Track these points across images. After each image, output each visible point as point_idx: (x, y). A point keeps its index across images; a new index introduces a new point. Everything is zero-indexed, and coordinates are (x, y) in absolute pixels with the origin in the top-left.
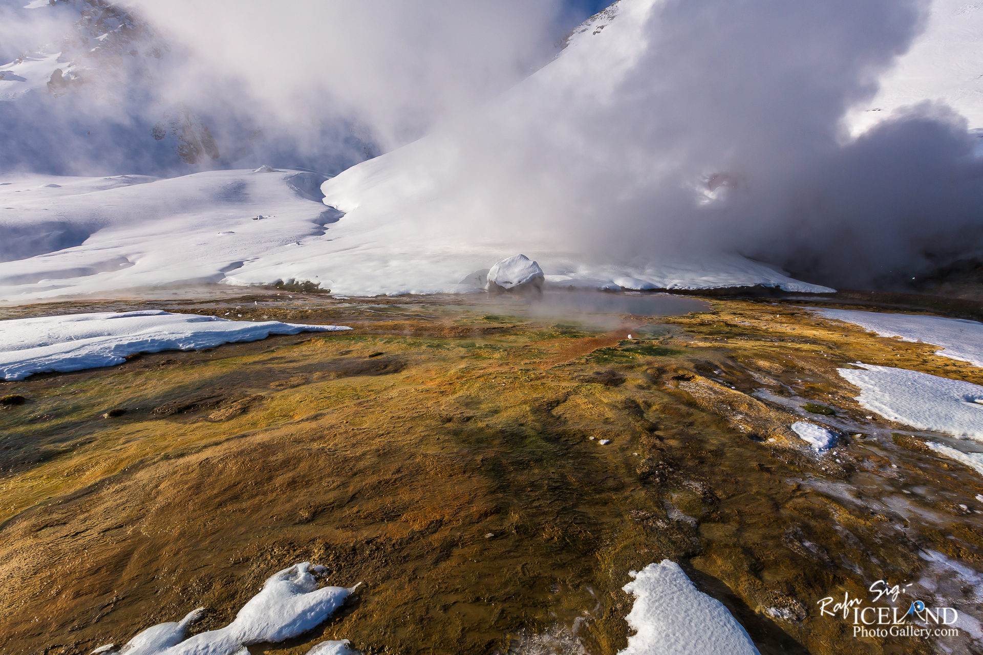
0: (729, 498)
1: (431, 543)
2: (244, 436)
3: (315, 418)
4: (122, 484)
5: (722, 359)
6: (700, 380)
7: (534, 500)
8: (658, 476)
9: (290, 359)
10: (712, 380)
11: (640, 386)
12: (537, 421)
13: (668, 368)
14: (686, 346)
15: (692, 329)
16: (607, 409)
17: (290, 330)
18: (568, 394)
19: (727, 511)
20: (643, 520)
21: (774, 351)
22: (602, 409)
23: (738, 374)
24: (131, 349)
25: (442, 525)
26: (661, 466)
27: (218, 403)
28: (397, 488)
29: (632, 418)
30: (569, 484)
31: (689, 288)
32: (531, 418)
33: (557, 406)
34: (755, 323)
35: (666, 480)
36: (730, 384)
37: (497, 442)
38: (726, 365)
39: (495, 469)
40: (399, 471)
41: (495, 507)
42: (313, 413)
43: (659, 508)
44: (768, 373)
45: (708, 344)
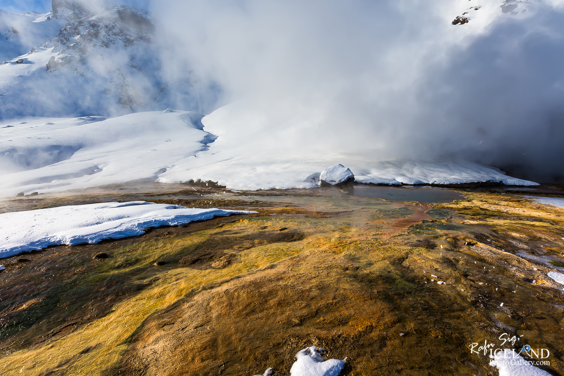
0: (527, 316)
1: (372, 337)
2: (239, 277)
3: (272, 267)
4: (190, 303)
5: (489, 232)
6: (481, 245)
7: (418, 315)
8: (482, 303)
9: (235, 232)
10: (489, 245)
11: (447, 249)
12: (397, 270)
13: (459, 238)
14: (463, 223)
15: (461, 212)
16: (434, 263)
17: (225, 213)
18: (407, 254)
19: (529, 324)
20: (484, 328)
21: (519, 227)
22: (431, 263)
23: (502, 241)
24: (146, 226)
25: (373, 328)
26: (481, 297)
27: (211, 257)
28: (338, 307)
29: (451, 269)
30: (432, 307)
31: (444, 183)
32: (392, 268)
33: (404, 261)
34: (498, 208)
35: (487, 305)
36: (501, 248)
37: (380, 282)
38: (494, 236)
39: (387, 298)
40: (334, 298)
41: (398, 319)
42: (268, 265)
43: (490, 321)
44: (520, 240)
45: (475, 222)
